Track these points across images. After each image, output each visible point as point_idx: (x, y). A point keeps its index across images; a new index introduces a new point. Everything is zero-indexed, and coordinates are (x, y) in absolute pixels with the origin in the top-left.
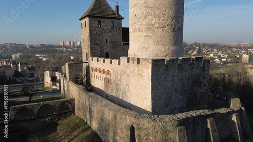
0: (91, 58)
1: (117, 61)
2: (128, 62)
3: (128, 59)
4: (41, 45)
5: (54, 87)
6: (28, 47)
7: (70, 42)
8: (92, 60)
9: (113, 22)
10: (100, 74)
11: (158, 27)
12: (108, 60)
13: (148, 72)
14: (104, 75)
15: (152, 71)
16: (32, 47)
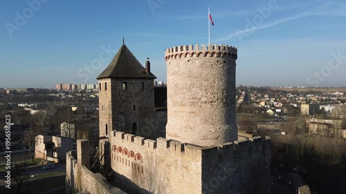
0: (113, 132)
1: (152, 142)
2: (168, 146)
3: (168, 142)
4: (28, 89)
5: (50, 159)
6: (8, 92)
7: (71, 86)
8: (115, 135)
9: (143, 83)
10: (125, 157)
11: (205, 102)
12: (138, 139)
13: (196, 165)
14: (132, 159)
15: (203, 165)
16: (14, 92)
